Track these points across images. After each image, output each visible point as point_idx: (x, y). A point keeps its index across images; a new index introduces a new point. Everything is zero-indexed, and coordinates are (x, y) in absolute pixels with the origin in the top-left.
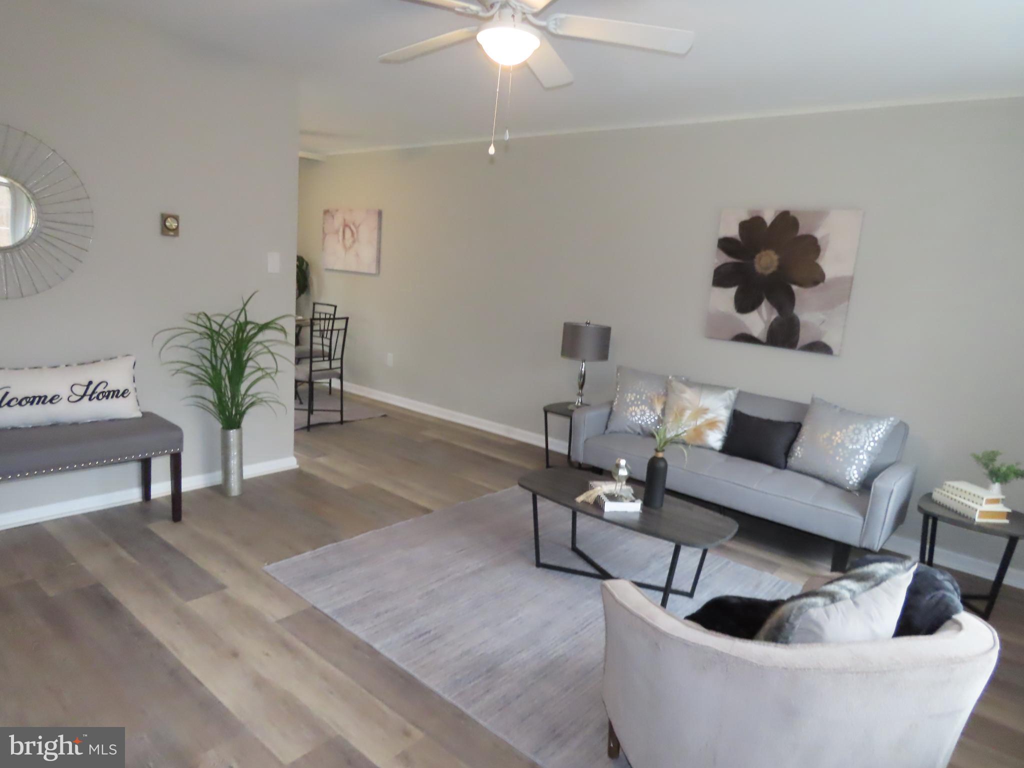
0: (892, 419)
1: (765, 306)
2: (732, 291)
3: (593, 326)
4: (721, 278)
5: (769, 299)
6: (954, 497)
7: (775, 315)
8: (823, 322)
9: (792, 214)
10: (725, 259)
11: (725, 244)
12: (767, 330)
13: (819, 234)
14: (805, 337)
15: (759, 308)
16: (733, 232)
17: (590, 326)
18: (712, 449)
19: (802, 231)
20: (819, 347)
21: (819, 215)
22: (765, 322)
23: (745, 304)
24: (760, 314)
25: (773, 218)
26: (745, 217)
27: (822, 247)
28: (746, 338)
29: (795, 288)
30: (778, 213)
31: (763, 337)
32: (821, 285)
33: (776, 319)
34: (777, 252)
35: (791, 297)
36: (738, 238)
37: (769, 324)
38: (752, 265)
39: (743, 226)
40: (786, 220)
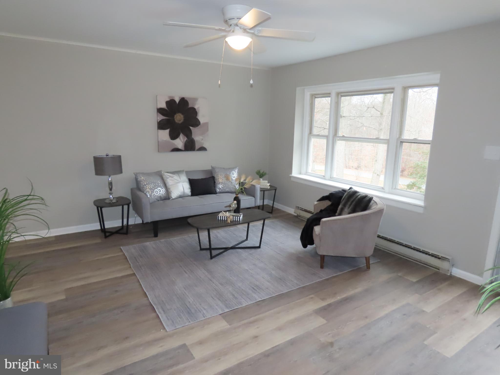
0: (238, 168)
1: (181, 136)
2: (167, 131)
3: (110, 156)
4: (161, 126)
5: (183, 133)
6: (265, 185)
7: (186, 139)
8: (202, 139)
9: (185, 99)
10: (161, 117)
11: (160, 111)
12: (184, 144)
13: (196, 107)
14: (197, 146)
15: (179, 137)
16: (163, 105)
17: (109, 156)
18: (189, 196)
19: (190, 106)
20: (203, 149)
21: (195, 100)
22: (182, 142)
23: (174, 136)
24: (180, 139)
25: (179, 100)
26: (168, 99)
27: (198, 112)
28: (177, 150)
29: (191, 128)
30: (180, 98)
31: (183, 149)
32: (199, 126)
33: (186, 141)
34: (183, 114)
35: (190, 131)
36: (166, 108)
37: (184, 143)
38: (174, 120)
39: (167, 103)
40: (183, 101)
